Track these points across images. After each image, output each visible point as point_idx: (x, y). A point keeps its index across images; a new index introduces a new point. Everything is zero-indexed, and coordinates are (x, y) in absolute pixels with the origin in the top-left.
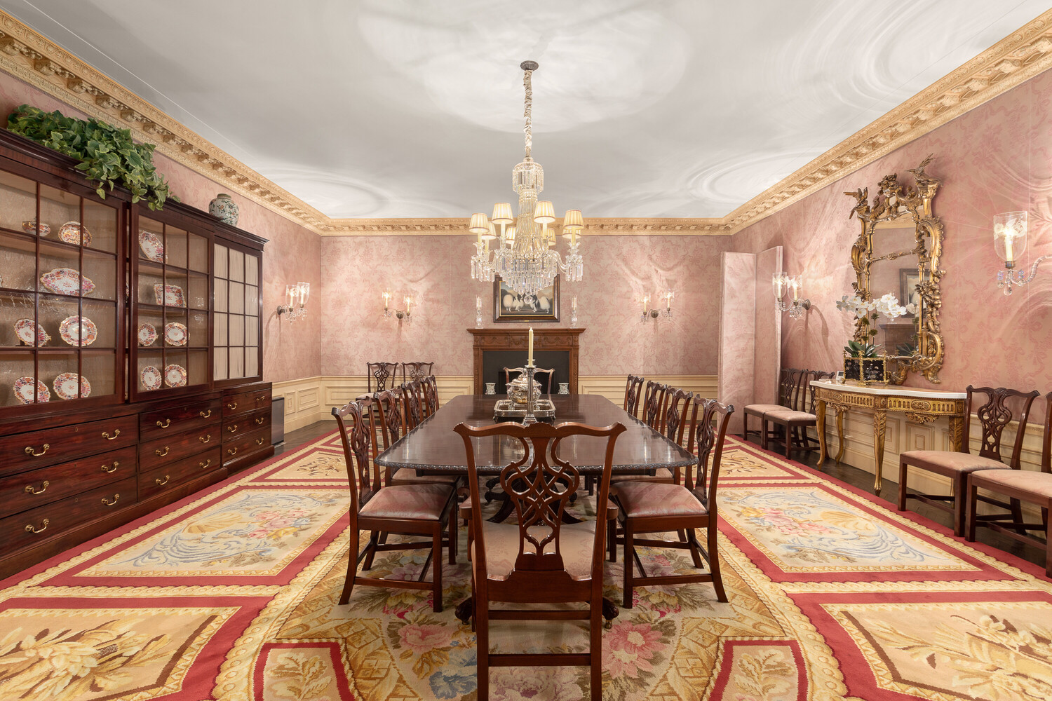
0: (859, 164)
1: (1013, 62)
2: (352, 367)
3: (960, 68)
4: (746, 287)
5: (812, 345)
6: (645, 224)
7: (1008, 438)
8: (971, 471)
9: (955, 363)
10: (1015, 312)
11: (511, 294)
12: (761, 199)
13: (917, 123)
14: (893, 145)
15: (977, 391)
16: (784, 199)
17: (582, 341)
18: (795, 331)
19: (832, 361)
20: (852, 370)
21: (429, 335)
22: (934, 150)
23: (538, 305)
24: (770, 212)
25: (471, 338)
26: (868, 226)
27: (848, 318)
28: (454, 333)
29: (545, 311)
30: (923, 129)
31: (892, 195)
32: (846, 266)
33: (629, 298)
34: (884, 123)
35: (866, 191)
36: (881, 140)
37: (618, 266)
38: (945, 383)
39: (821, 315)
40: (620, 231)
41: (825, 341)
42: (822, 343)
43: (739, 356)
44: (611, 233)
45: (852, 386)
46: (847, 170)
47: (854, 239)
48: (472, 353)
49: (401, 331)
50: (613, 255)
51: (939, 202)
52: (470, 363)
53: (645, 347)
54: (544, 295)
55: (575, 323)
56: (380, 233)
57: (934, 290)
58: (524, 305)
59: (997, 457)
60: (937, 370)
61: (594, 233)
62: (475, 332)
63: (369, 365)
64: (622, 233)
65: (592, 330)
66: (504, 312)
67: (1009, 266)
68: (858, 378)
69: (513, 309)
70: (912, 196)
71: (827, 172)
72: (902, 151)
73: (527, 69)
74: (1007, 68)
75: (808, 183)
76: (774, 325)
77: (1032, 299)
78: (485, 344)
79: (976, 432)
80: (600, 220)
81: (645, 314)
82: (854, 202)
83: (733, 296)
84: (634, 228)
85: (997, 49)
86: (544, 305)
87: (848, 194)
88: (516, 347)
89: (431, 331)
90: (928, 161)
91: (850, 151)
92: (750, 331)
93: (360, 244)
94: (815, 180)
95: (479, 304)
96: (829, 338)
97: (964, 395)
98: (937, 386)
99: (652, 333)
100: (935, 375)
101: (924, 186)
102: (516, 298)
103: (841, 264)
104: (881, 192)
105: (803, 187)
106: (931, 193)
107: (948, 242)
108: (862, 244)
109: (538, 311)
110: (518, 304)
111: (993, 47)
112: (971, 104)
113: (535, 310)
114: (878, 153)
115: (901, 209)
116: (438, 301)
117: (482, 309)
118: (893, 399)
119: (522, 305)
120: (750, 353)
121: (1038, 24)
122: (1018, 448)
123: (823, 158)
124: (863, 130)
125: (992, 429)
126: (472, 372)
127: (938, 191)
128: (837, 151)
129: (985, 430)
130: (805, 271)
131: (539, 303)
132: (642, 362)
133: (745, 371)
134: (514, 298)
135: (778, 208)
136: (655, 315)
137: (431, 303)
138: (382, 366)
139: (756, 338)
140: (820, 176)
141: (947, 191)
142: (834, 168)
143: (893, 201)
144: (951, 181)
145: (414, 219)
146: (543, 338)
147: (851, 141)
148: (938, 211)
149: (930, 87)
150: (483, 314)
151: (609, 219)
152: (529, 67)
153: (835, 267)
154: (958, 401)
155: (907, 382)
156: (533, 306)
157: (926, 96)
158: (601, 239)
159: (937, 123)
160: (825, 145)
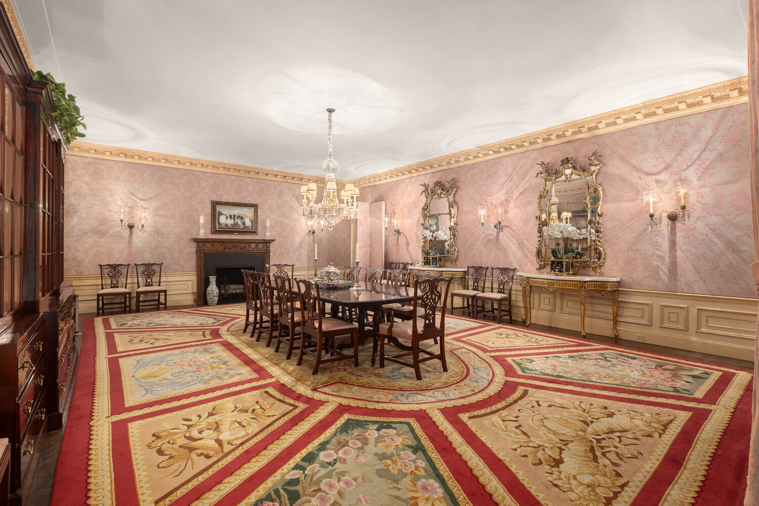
0: (424, 172)
1: (482, 154)
2: (81, 268)
3: (467, 150)
4: (367, 220)
5: (401, 250)
6: (309, 178)
7: (481, 284)
8: (475, 295)
9: (462, 258)
10: (481, 240)
11: (225, 215)
12: (374, 177)
13: (448, 163)
14: (439, 169)
15: (470, 267)
16: (386, 179)
17: (272, 247)
18: (392, 243)
19: (411, 258)
20: (427, 261)
21: (158, 242)
22: (454, 176)
23: (244, 223)
24: (376, 183)
25: (194, 245)
26: (429, 199)
27: (419, 238)
28: (180, 241)
29: (248, 227)
30: (451, 166)
31: (439, 189)
32: (418, 215)
33: (299, 222)
34: (438, 160)
35: (428, 185)
36: (435, 166)
37: (293, 201)
38: (459, 265)
39: (405, 236)
40: (295, 181)
41: (408, 249)
42: (406, 250)
43: (364, 256)
44: (289, 181)
45: (427, 268)
46: (419, 173)
47: (422, 205)
48: (194, 255)
49: (132, 238)
50: (290, 195)
51: (456, 195)
52: (193, 262)
53: (308, 251)
54: (248, 217)
55: (268, 236)
56: (112, 158)
57: (455, 230)
58: (234, 223)
59: (478, 290)
60: (456, 260)
61: (280, 180)
62: (197, 241)
63: (101, 266)
64: (296, 182)
65: (278, 240)
66: (220, 227)
67: (483, 224)
68: (430, 265)
69: (226, 225)
70: (447, 192)
71: (410, 172)
72: (442, 172)
73: (330, 112)
74: (480, 155)
75: (400, 174)
76: (382, 240)
77: (486, 235)
78: (206, 249)
79: (471, 283)
80: (285, 173)
81: (310, 231)
82: (423, 188)
83: (361, 225)
84: (303, 180)
85: (479, 148)
86: (248, 223)
87: (421, 185)
88: (229, 251)
89: (160, 239)
90: (453, 179)
91: (422, 166)
92: (368, 243)
93: (90, 164)
94: (403, 174)
95: (202, 220)
96: (409, 247)
97: (466, 270)
98: (456, 266)
99: (312, 243)
100: (455, 263)
101: (452, 188)
102: (229, 218)
103: (416, 215)
104: (435, 187)
105: (397, 176)
106: (454, 192)
107: (460, 211)
108: (426, 207)
109: (244, 227)
110: (230, 222)
111: (478, 147)
112: (468, 162)
113: (242, 226)
114: (433, 170)
115: (442, 196)
116: (166, 217)
117: (204, 224)
118: (444, 272)
119: (233, 223)
120: (368, 254)
121: (490, 146)
122: (484, 287)
123: (410, 166)
124: (429, 160)
125: (476, 281)
126: (194, 269)
127: (456, 191)
128: (417, 165)
129: (474, 281)
130: (397, 215)
131: (244, 222)
132: (306, 260)
133: (367, 263)
134: (227, 218)
135: (381, 182)
136: (314, 233)
137: (160, 218)
138: (114, 267)
139: (371, 246)
140: (406, 173)
141: (459, 192)
142: (413, 171)
143: (439, 191)
144: (460, 189)
145: (148, 152)
146: (247, 245)
147: (423, 163)
148: (456, 199)
149: (457, 153)
150: (204, 228)
151: (290, 173)
152: (330, 111)
153: (413, 215)
154: (464, 272)
155: (444, 266)
156: (240, 223)
157: (454, 155)
158: (283, 184)
159: (456, 165)
160: (413, 162)
